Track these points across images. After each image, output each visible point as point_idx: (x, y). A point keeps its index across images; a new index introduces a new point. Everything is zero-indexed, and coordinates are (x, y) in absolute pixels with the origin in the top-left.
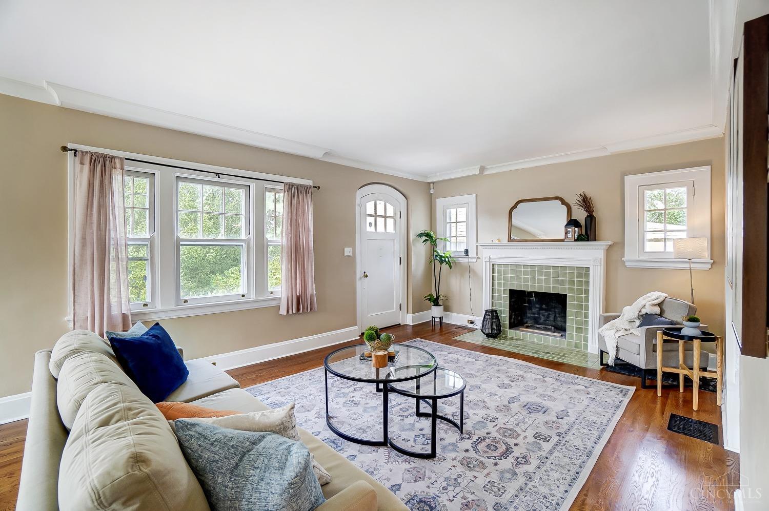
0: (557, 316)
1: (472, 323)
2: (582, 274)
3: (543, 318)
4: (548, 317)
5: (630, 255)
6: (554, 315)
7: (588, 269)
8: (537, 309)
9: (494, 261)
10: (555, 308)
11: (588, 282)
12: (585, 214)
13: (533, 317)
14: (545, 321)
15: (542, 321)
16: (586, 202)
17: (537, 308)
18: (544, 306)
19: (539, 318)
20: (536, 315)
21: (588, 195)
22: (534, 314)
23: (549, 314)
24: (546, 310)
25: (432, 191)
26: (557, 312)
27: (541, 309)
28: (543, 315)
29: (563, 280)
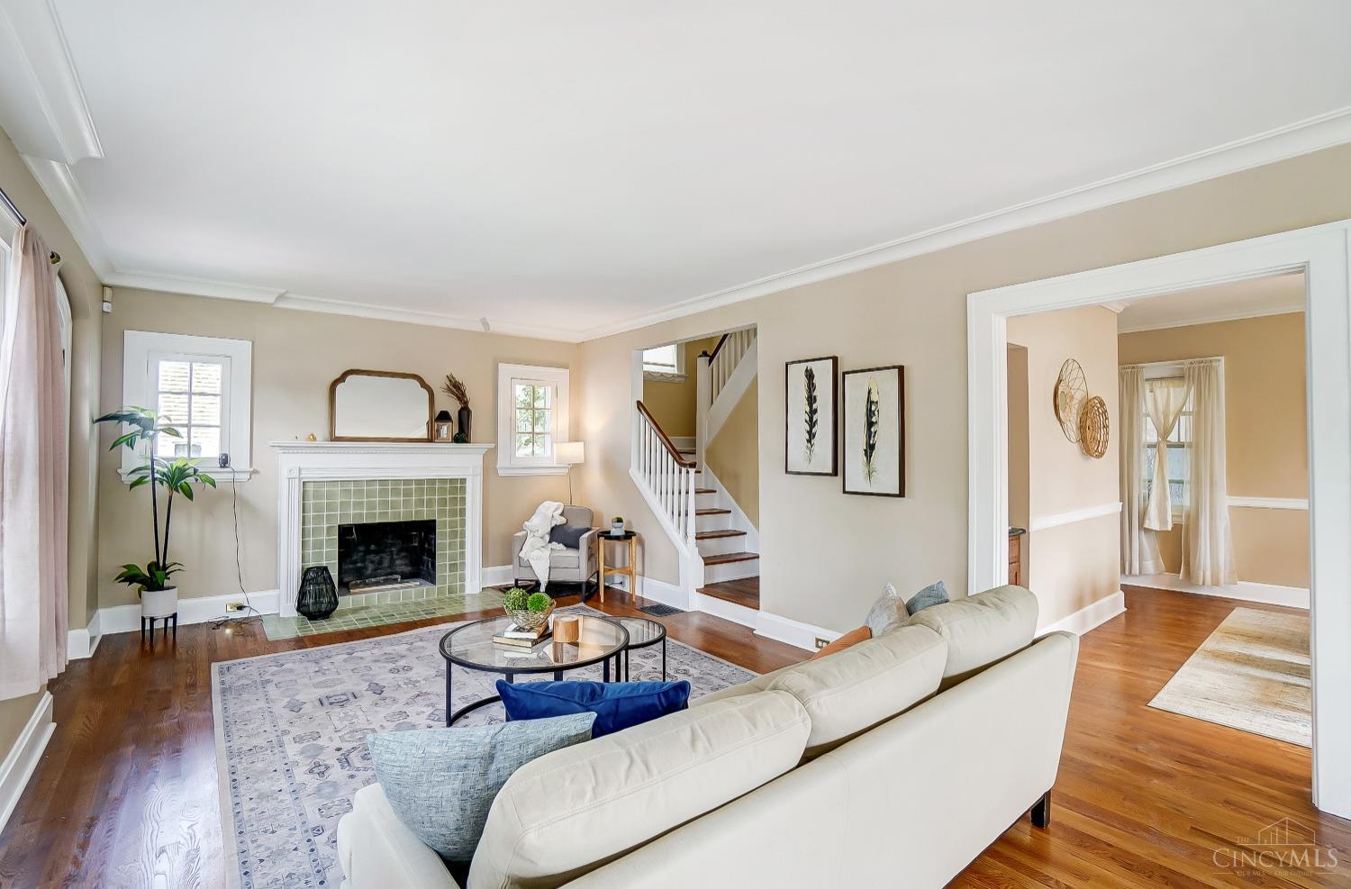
0: (395, 557)
1: (240, 608)
2: (456, 487)
3: (371, 567)
4: (380, 562)
5: (502, 462)
6: (389, 557)
7: (463, 481)
8: (361, 554)
9: (307, 476)
10: (393, 545)
11: (463, 500)
12: (459, 406)
13: (353, 569)
14: (375, 570)
15: (369, 572)
16: (456, 389)
17: (361, 551)
18: (373, 547)
19: (365, 568)
20: (359, 565)
21: (459, 379)
22: (355, 562)
23: (382, 558)
24: (376, 552)
25: (107, 307)
26: (395, 552)
27: (368, 552)
28: (372, 562)
29: (430, 499)
